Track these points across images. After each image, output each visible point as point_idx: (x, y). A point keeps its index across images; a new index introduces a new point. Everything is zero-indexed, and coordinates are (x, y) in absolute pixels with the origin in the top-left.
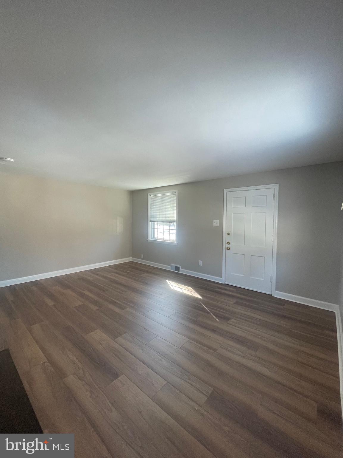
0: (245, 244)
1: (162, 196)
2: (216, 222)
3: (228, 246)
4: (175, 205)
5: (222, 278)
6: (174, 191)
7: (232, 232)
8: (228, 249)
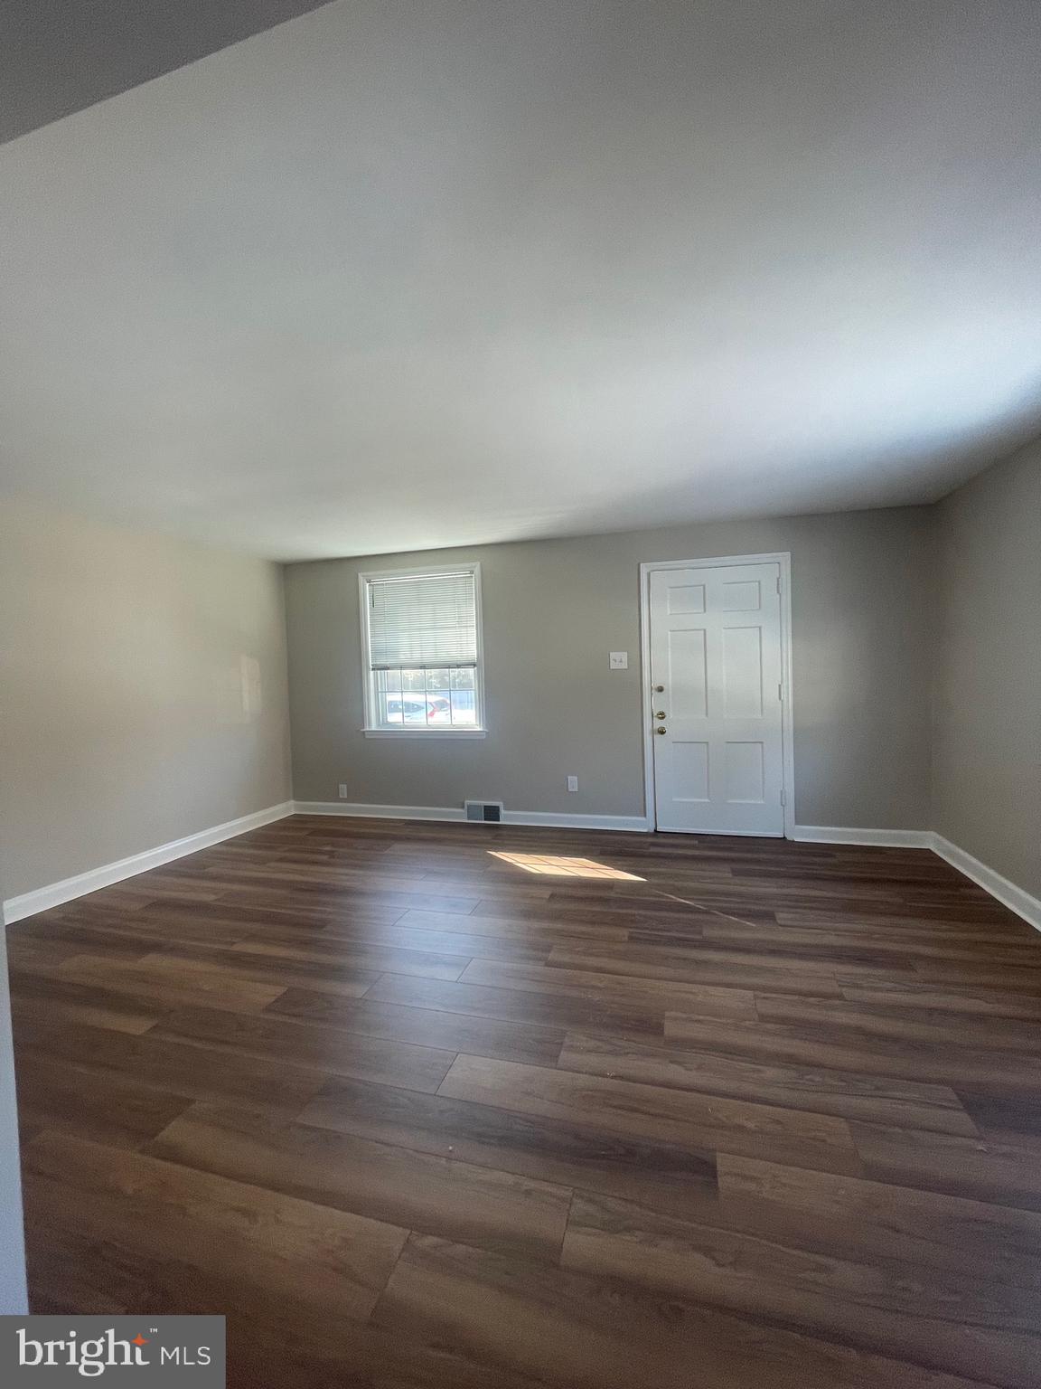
0: (707, 714)
1: (415, 582)
2: (619, 660)
3: (658, 724)
4: (471, 611)
5: (645, 816)
6: (467, 565)
7: (669, 684)
8: (662, 732)
